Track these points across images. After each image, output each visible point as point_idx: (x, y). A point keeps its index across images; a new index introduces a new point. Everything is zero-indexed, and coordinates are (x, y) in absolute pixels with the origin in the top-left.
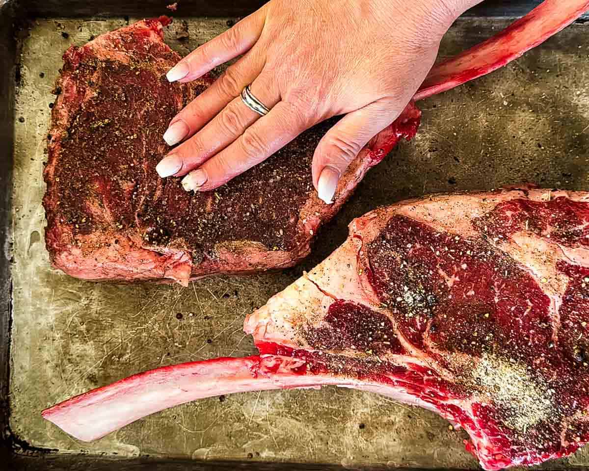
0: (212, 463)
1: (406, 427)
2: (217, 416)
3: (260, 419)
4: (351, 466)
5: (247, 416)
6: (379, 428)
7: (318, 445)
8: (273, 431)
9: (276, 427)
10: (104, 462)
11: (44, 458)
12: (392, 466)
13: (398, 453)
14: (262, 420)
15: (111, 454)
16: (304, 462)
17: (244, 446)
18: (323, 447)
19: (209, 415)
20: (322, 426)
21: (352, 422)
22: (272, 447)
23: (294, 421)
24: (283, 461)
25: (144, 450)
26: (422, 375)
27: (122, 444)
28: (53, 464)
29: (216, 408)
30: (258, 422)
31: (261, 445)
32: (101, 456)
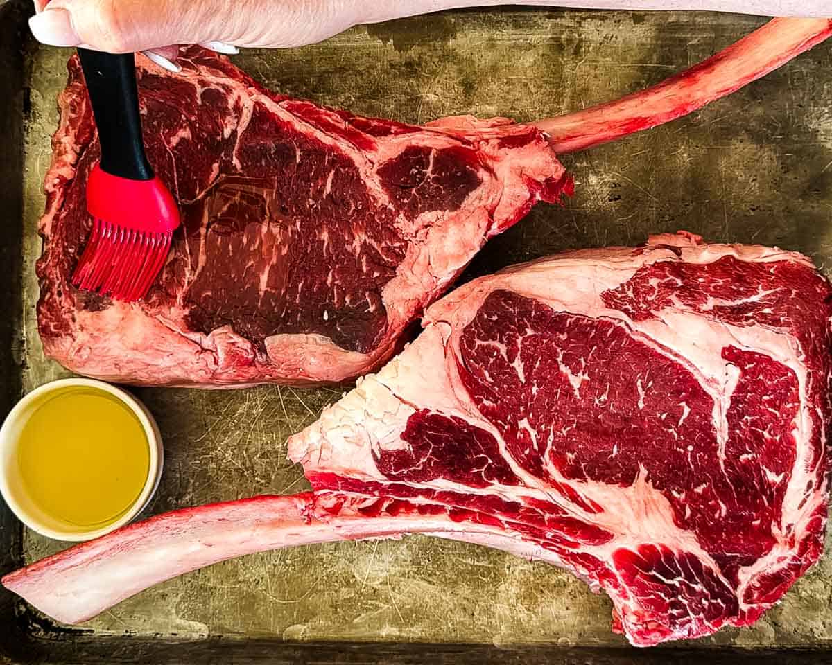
0: (311, 645)
1: (584, 590)
2: (317, 579)
3: (377, 582)
4: (506, 646)
5: (358, 578)
6: (546, 592)
7: (459, 617)
8: (396, 598)
9: (400, 594)
10: (159, 647)
11: (73, 642)
12: (566, 645)
13: (574, 626)
14: (381, 584)
15: (168, 635)
16: (439, 642)
17: (356, 620)
18: (467, 620)
19: (306, 577)
20: (464, 590)
21: (507, 584)
22: (395, 621)
23: (425, 584)
24: (411, 641)
25: (214, 629)
26: (542, 513)
27: (183, 621)
28: (86, 651)
29: (315, 569)
30: (375, 586)
31: (379, 619)
32: (154, 638)
